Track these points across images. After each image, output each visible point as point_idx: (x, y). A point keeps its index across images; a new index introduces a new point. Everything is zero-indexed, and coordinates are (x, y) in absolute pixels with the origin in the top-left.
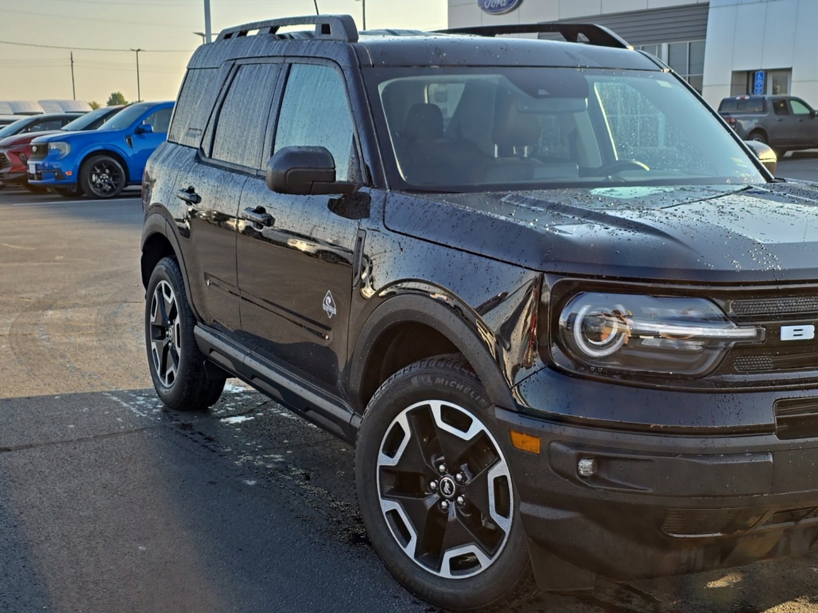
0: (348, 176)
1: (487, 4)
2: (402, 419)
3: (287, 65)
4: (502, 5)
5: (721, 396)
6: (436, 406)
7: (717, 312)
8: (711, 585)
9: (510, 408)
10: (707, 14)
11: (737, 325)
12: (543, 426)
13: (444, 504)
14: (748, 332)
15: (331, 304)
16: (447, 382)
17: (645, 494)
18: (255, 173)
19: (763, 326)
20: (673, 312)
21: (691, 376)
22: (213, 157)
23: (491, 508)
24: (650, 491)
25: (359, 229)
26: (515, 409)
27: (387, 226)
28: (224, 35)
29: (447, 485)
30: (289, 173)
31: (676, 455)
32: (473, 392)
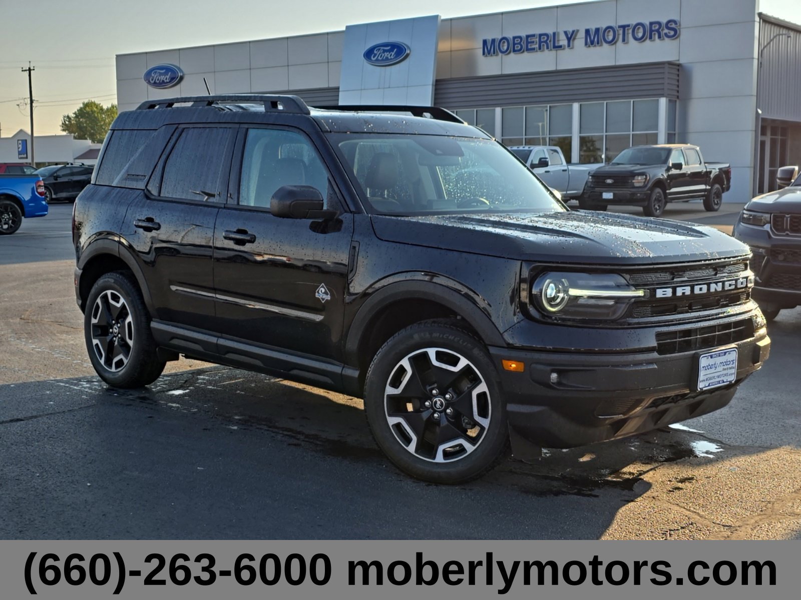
0: (327, 206)
1: (152, 80)
2: (405, 363)
3: (244, 130)
4: (165, 81)
5: (629, 331)
6: (432, 352)
7: (623, 281)
8: (581, 460)
9: (501, 345)
10: (338, 96)
11: (636, 289)
12: (526, 355)
13: (436, 415)
14: (641, 293)
15: (326, 293)
16: (441, 336)
17: (589, 391)
18: (223, 206)
19: (648, 289)
20: (594, 283)
21: (609, 320)
22: (161, 195)
23: (474, 413)
24: (594, 389)
25: (352, 241)
26: (505, 345)
27: (380, 238)
28: (148, 105)
29: (439, 403)
30: (293, 203)
31: (608, 366)
32: (462, 340)
